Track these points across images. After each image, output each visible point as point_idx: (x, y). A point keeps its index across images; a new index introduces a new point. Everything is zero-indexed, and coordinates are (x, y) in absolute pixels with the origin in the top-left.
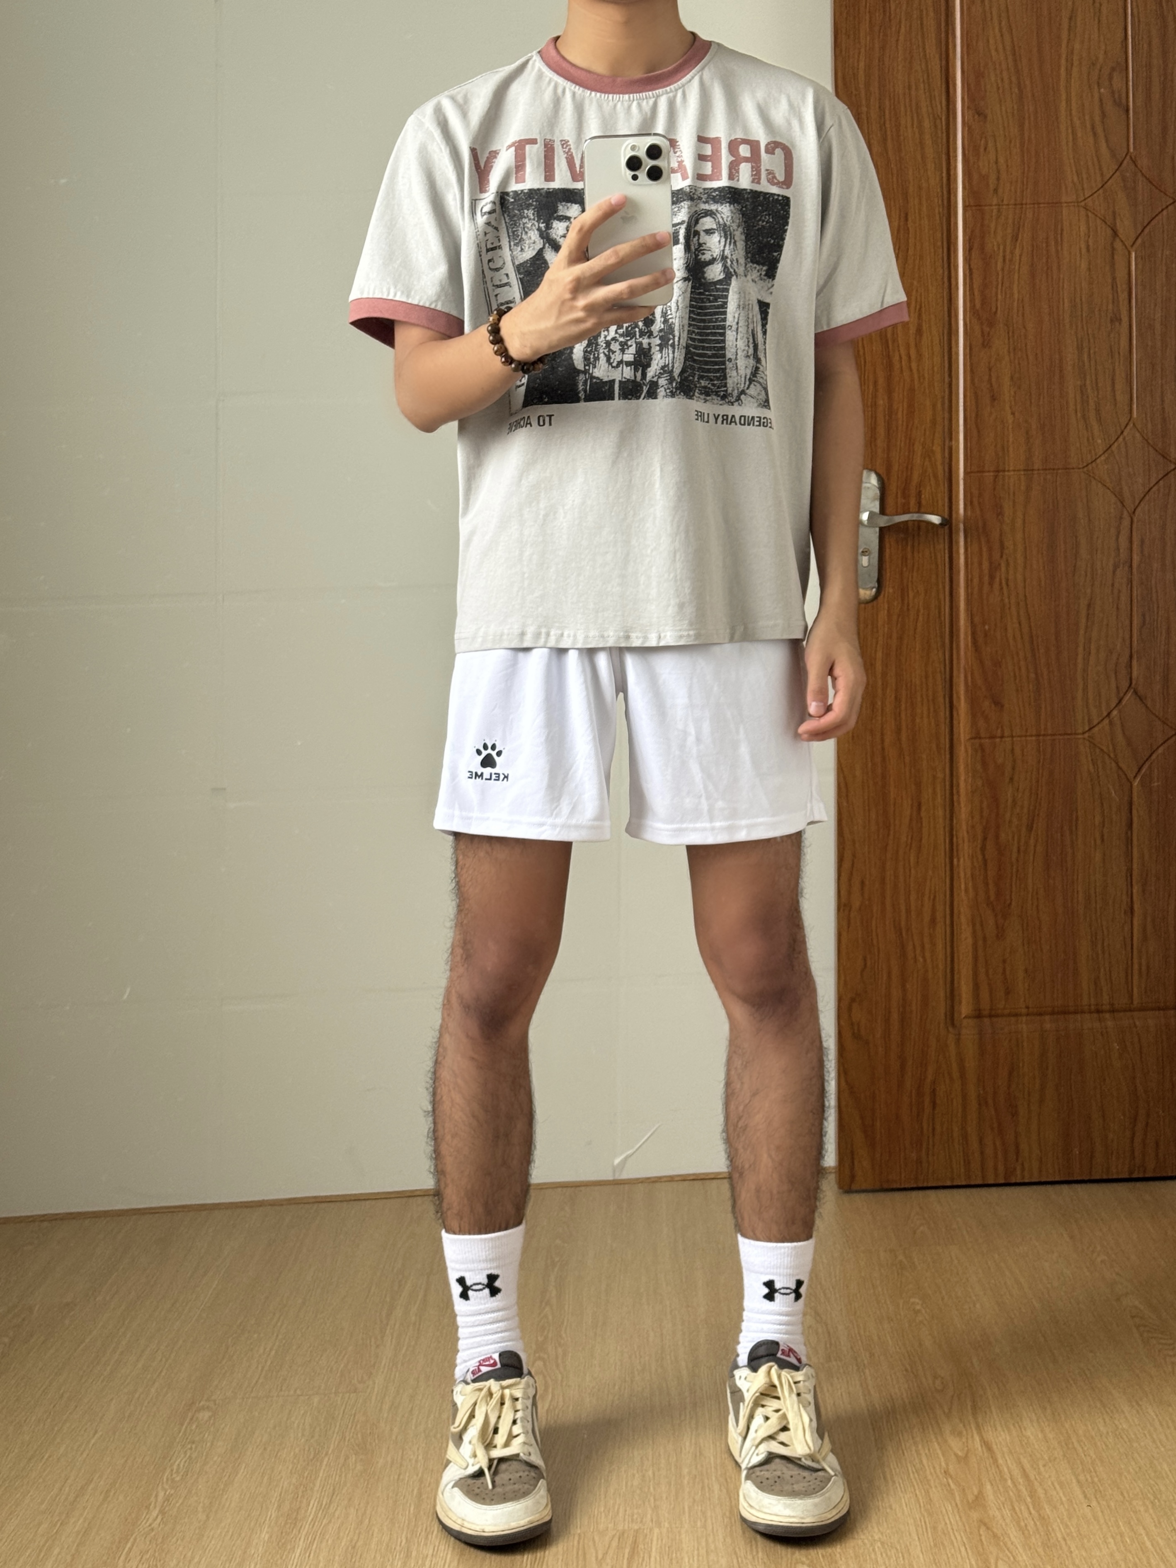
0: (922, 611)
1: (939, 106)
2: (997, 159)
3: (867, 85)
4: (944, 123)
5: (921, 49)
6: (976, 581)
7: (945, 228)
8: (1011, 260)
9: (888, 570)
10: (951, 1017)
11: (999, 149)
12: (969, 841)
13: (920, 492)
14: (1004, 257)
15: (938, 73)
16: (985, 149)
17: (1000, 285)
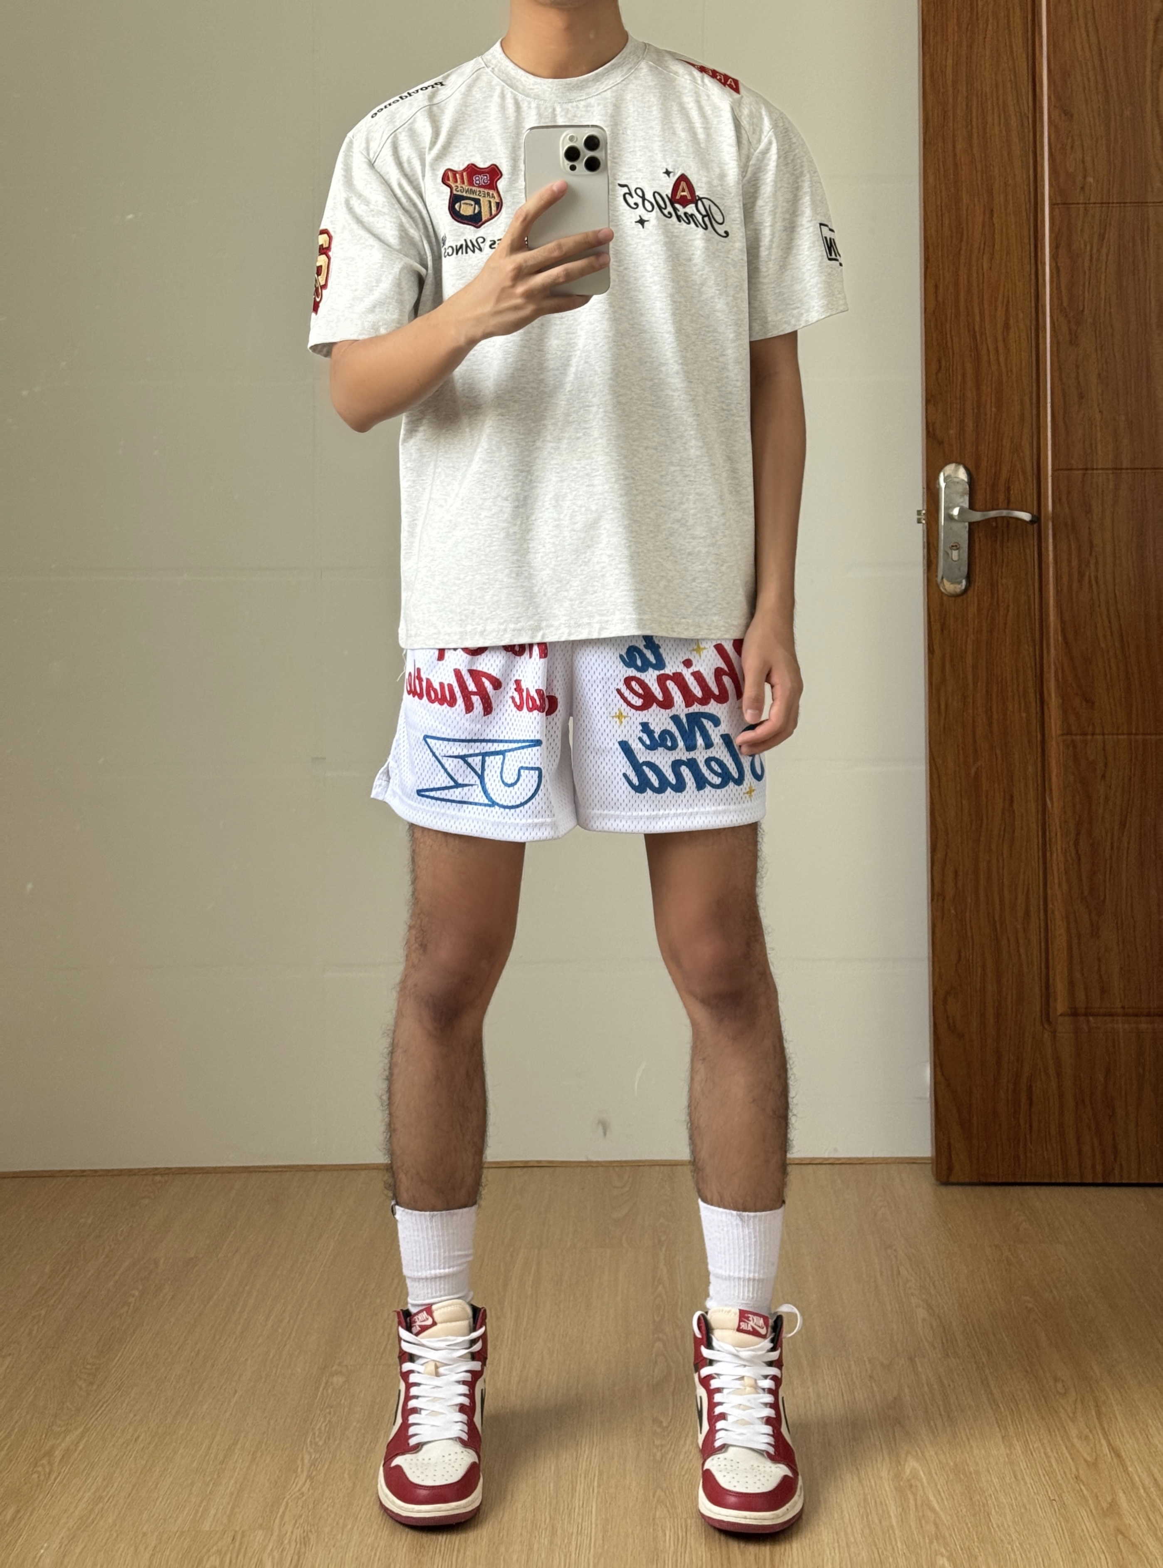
0: (1011, 607)
1: (1025, 104)
2: (1083, 158)
3: (955, 83)
4: (1031, 121)
5: (1008, 48)
6: (1065, 578)
7: (1032, 225)
8: (1098, 260)
9: (978, 565)
10: (1047, 1015)
11: (1085, 148)
12: (1062, 835)
13: (1009, 487)
14: (1091, 256)
15: (1025, 72)
16: (1072, 147)
17: (1087, 283)
